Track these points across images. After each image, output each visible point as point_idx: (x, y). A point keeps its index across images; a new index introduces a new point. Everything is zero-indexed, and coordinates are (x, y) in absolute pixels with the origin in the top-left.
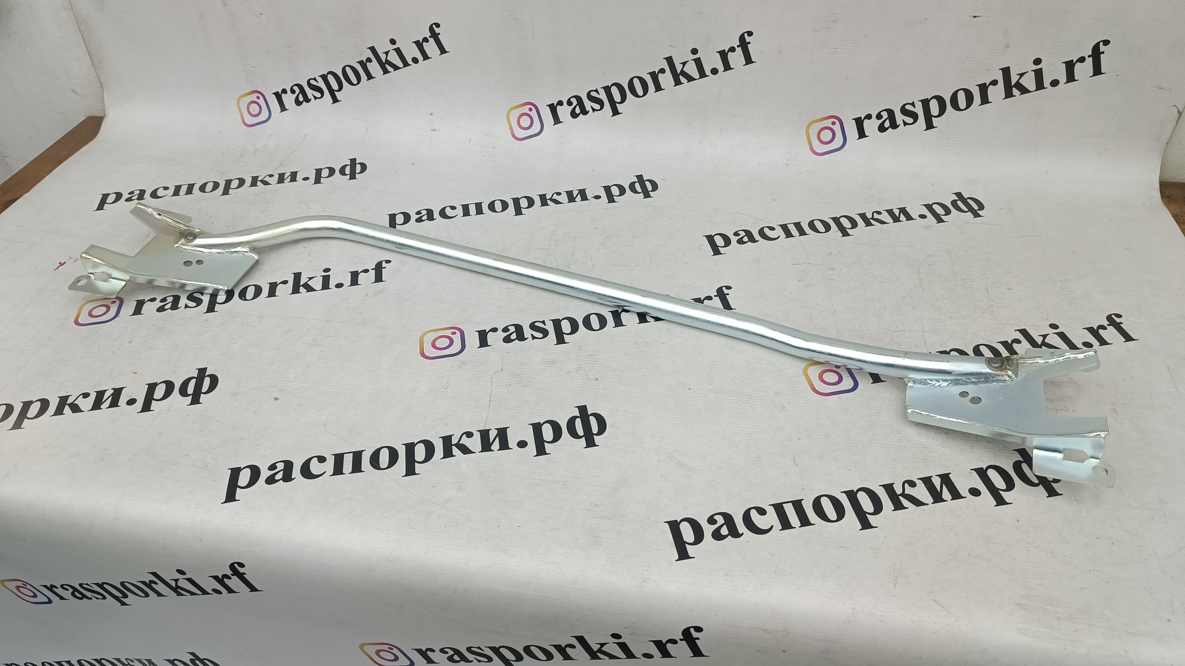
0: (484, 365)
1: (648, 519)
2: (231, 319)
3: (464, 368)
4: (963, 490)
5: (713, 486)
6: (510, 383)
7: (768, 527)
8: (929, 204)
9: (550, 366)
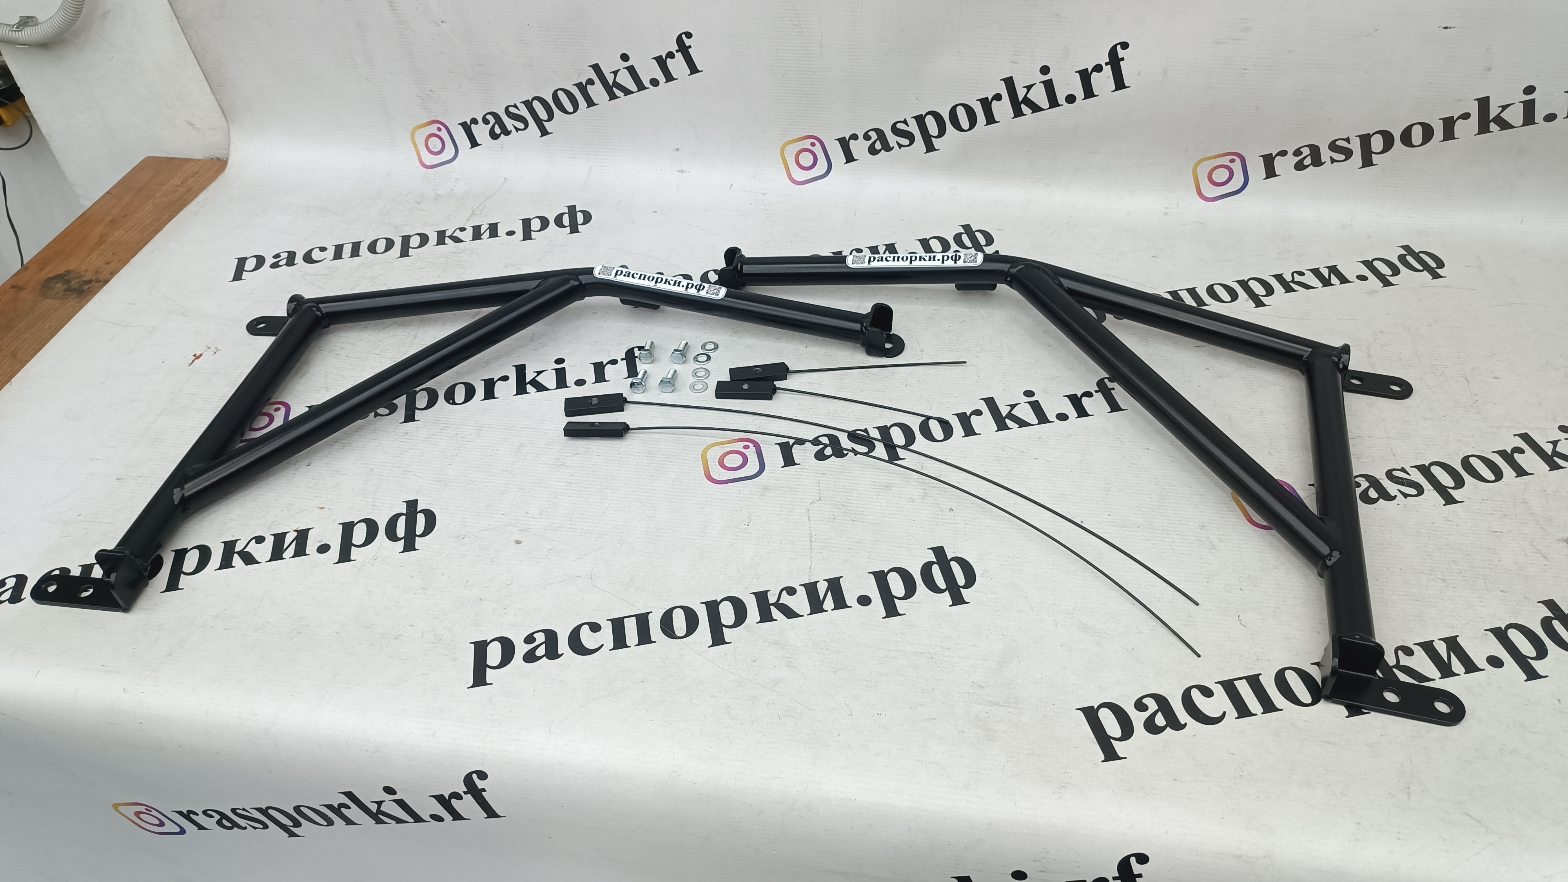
0: (795, 491)
1: (1054, 705)
2: (440, 431)
3: (768, 496)
4: (1480, 661)
5: (1134, 657)
6: (833, 517)
7: (1217, 715)
8: (1368, 260)
9: (883, 491)
